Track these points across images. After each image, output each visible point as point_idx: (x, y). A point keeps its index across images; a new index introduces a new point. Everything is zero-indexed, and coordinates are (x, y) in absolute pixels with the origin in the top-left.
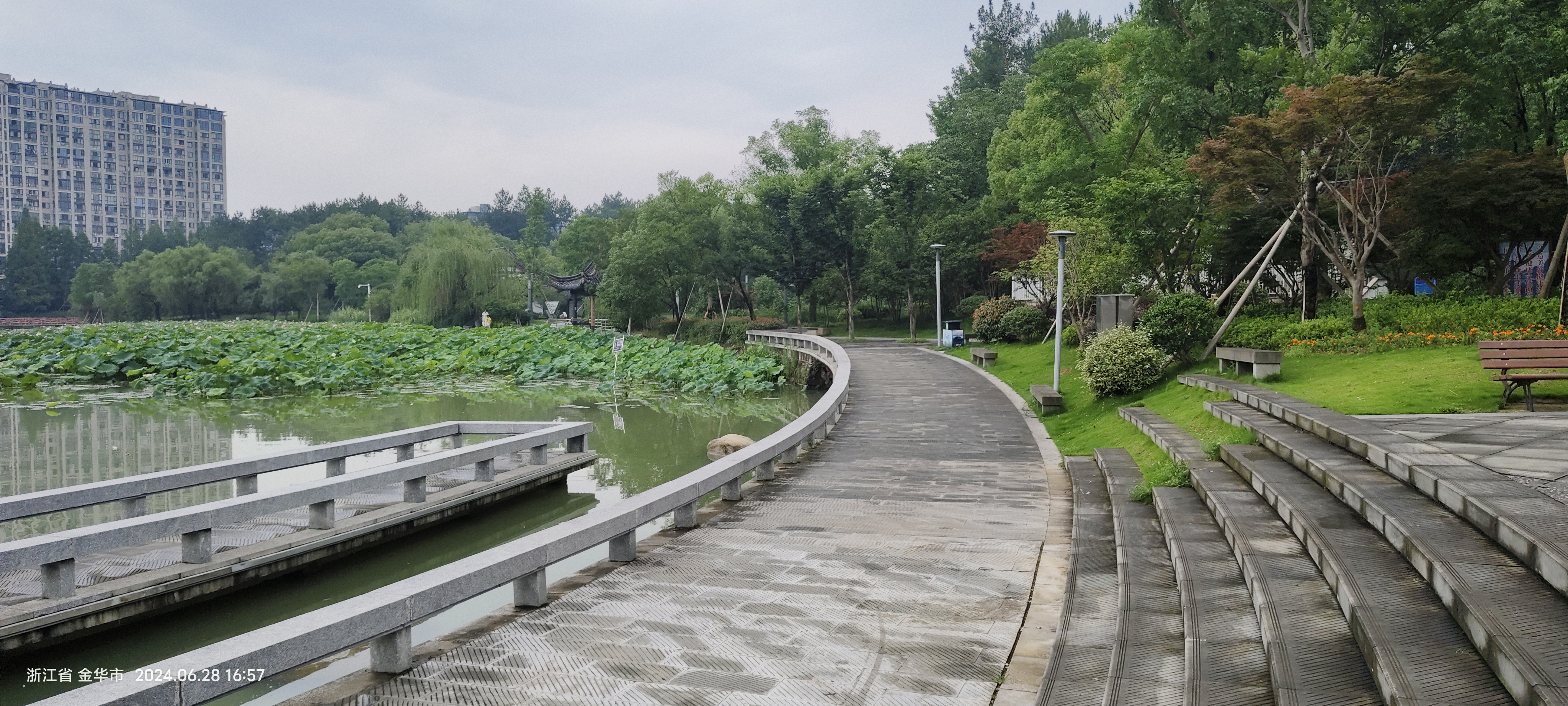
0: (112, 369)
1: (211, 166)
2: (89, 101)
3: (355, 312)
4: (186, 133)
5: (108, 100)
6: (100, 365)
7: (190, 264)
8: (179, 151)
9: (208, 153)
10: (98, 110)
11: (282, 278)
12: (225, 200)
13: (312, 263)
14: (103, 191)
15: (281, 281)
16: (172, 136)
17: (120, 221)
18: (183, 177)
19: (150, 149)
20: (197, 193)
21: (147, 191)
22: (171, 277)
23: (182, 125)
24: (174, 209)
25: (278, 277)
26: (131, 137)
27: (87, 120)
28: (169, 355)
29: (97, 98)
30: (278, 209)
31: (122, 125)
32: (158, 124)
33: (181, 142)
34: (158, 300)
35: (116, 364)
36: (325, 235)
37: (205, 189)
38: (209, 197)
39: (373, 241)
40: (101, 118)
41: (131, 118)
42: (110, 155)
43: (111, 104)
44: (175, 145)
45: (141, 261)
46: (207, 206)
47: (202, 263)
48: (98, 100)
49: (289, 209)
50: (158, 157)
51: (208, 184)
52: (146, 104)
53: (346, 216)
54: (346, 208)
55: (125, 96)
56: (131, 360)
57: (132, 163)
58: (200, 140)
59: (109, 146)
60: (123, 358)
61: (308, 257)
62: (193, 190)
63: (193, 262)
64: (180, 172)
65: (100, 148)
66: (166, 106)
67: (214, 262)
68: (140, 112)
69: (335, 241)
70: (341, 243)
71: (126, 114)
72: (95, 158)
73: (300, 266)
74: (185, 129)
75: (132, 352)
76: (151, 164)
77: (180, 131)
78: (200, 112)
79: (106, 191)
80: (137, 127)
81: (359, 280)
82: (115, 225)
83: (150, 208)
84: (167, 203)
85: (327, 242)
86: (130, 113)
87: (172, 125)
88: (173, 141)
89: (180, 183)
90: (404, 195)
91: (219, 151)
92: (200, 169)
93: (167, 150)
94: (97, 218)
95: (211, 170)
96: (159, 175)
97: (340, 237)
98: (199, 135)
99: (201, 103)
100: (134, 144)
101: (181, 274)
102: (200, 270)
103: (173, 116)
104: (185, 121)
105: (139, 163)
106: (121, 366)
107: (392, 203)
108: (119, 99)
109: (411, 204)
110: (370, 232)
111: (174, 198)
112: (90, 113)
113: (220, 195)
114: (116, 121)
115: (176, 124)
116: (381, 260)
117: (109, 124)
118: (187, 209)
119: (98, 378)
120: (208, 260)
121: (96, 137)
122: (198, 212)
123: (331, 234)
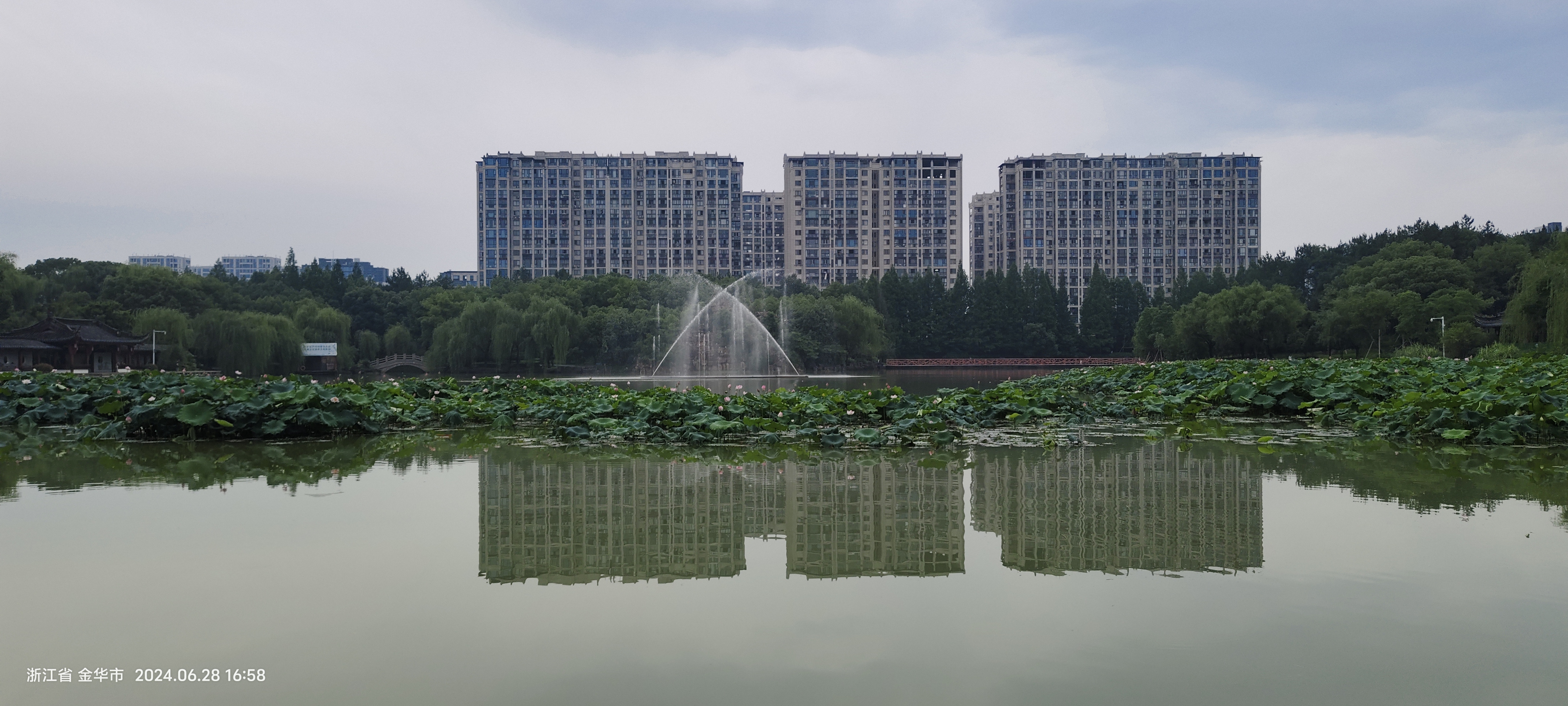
0: (1269, 401)
1: (1247, 212)
2: (1142, 166)
3: (1424, 349)
4: (1224, 183)
5: (1158, 163)
6: (1256, 396)
7: (1245, 303)
8: (1218, 201)
9: (1244, 199)
10: (1150, 172)
11: (1340, 313)
12: (1259, 244)
13: (1373, 296)
14: (1152, 245)
15: (1339, 316)
16: (1212, 188)
17: (1165, 271)
18: (1221, 225)
19: (1192, 202)
20: (1234, 239)
21: (1188, 241)
22: (1227, 316)
23: (1221, 175)
24: (1212, 256)
25: (1335, 313)
26: (1177, 193)
27: (1141, 183)
28: (1331, 386)
29: (1149, 162)
30: (1322, 245)
31: (1169, 183)
32: (1200, 178)
33: (1220, 192)
34: (1213, 340)
35: (1272, 395)
36: (1381, 267)
37: (1241, 234)
38: (1244, 242)
39: (1439, 269)
40: (1152, 179)
41: (1177, 176)
42: (1158, 212)
43: (1161, 165)
44: (1214, 195)
45: (1196, 303)
46: (1242, 251)
47: (1257, 301)
48: (1150, 163)
49: (1333, 243)
50: (1199, 209)
51: (1244, 230)
52: (1189, 161)
53: (1403, 245)
54: (1402, 236)
55: (1172, 157)
56: (1290, 391)
57: (1177, 217)
58: (1237, 188)
59: (1158, 204)
60: (1280, 389)
61: (1368, 291)
62: (1229, 237)
63: (1249, 301)
64: (1218, 221)
65: (1151, 207)
66: (1207, 160)
67: (1269, 300)
68: (1184, 169)
69: (1394, 272)
70: (1400, 274)
71: (1172, 173)
72: (1147, 216)
73: (1361, 300)
74: (1224, 179)
75: (1289, 381)
76: (1193, 216)
77: (1219, 181)
78: (1238, 161)
79: (1155, 245)
80: (1182, 183)
81: (1430, 312)
82: (1161, 275)
83: (1190, 258)
84: (1206, 251)
85: (1385, 274)
86: (1177, 171)
87: (1213, 178)
88: (1212, 192)
89: (1218, 231)
90: (1469, 216)
91: (1255, 197)
92: (1236, 215)
93: (1207, 201)
94: (1146, 270)
95: (1247, 215)
96: (1199, 226)
97: (1400, 267)
98: (1237, 183)
99: (1239, 153)
100: (1179, 199)
101: (1237, 313)
102: (1255, 309)
103: (1213, 168)
104: (1224, 171)
105: (1182, 216)
106: (1279, 398)
107: (1456, 225)
108: (1168, 159)
109: (1478, 225)
110: (1433, 259)
111: (1212, 246)
112: (1144, 176)
113: (1255, 239)
114: (1164, 180)
115: (1215, 176)
116: (1451, 290)
117: (1158, 184)
118: (1224, 255)
119: (1255, 411)
120: (1263, 298)
121: (1147, 197)
122: (1234, 258)
123: (1387, 265)
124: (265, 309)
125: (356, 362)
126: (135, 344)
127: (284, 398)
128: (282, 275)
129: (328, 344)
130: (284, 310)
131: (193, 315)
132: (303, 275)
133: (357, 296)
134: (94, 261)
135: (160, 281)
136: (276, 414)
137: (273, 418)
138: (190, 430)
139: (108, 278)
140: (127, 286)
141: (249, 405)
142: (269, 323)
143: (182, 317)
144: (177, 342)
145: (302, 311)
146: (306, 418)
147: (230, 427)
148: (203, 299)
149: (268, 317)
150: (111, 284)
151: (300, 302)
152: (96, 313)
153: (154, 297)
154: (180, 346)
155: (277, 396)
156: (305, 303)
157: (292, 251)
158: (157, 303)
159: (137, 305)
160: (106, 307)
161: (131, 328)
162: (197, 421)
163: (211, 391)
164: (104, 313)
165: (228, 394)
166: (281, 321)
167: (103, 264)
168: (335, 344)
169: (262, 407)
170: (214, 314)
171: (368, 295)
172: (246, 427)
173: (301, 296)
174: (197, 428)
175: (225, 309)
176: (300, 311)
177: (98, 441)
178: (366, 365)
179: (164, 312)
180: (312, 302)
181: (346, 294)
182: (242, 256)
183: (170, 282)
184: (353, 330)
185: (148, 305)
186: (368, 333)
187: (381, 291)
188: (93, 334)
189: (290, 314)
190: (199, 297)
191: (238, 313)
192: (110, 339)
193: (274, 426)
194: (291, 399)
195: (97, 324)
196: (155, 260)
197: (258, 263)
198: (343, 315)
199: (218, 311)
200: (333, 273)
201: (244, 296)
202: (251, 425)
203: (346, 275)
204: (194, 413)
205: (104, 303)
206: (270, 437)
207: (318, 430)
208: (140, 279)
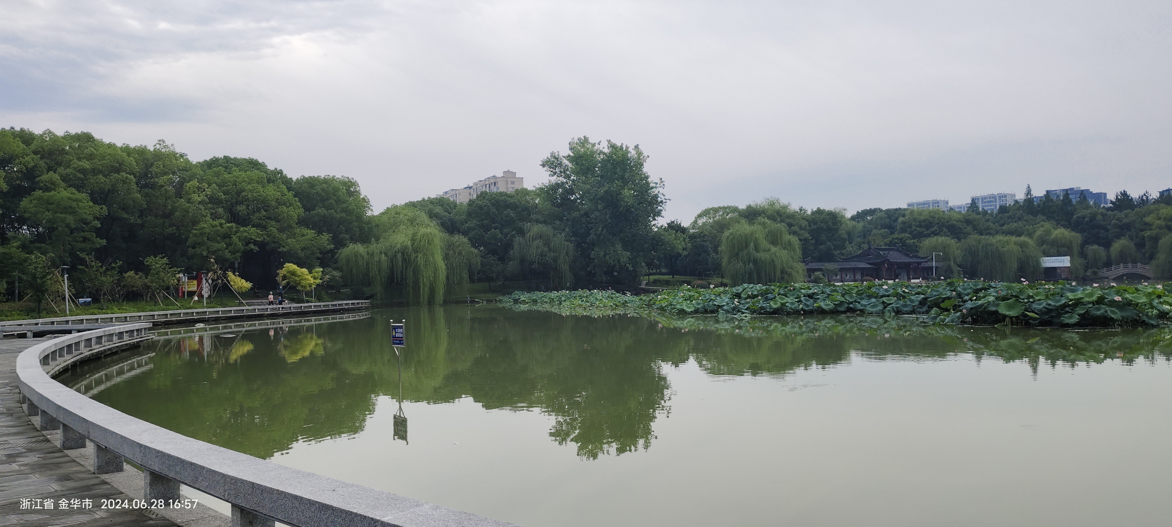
124: (1011, 233)
125: (1086, 271)
126: (922, 262)
127: (1076, 297)
128: (1021, 206)
129: (1063, 258)
130: (1025, 233)
131: (959, 240)
132: (1039, 205)
133: (1084, 218)
134: (890, 208)
135: (935, 218)
136: (1070, 309)
137: (1068, 312)
138: (1007, 319)
139: (901, 219)
140: (914, 223)
141: (1050, 302)
142: (1015, 243)
143: (952, 242)
144: (949, 260)
145: (1040, 232)
146: (1096, 313)
147: (1037, 318)
148: (965, 229)
149: (1014, 239)
150: (904, 223)
151: (1038, 225)
152: (896, 243)
153: (932, 230)
154: (952, 263)
155: (1070, 295)
156: (1042, 226)
157: (1029, 187)
158: (935, 234)
159: (920, 236)
160: (901, 239)
161: (918, 251)
162: (1012, 313)
163: (1018, 292)
164: (901, 242)
165: (1031, 294)
166: (1024, 241)
167: (896, 210)
168: (1068, 258)
169: (1060, 303)
170: (973, 239)
171: (1093, 217)
172: (1048, 318)
173: (1037, 221)
174: (1011, 318)
175: (982, 235)
176: (1039, 233)
177: (945, 325)
178: (1095, 273)
179: (941, 239)
180: (1047, 225)
181: (1074, 217)
182: (985, 195)
183: (943, 218)
184: (1082, 246)
185: (929, 236)
186: (1095, 247)
187: (1106, 212)
188: (895, 257)
189: (1030, 235)
190: (962, 227)
191: (991, 238)
192: (907, 260)
193: (1071, 318)
194: (1082, 298)
195: (898, 250)
196: (924, 204)
197: (998, 199)
198: (1074, 234)
199: (977, 236)
200: (1063, 200)
201: (994, 224)
202: (1052, 317)
203: (1074, 202)
204: (1010, 307)
205: (900, 236)
206: (1068, 325)
207: (1105, 322)
208: (922, 218)
